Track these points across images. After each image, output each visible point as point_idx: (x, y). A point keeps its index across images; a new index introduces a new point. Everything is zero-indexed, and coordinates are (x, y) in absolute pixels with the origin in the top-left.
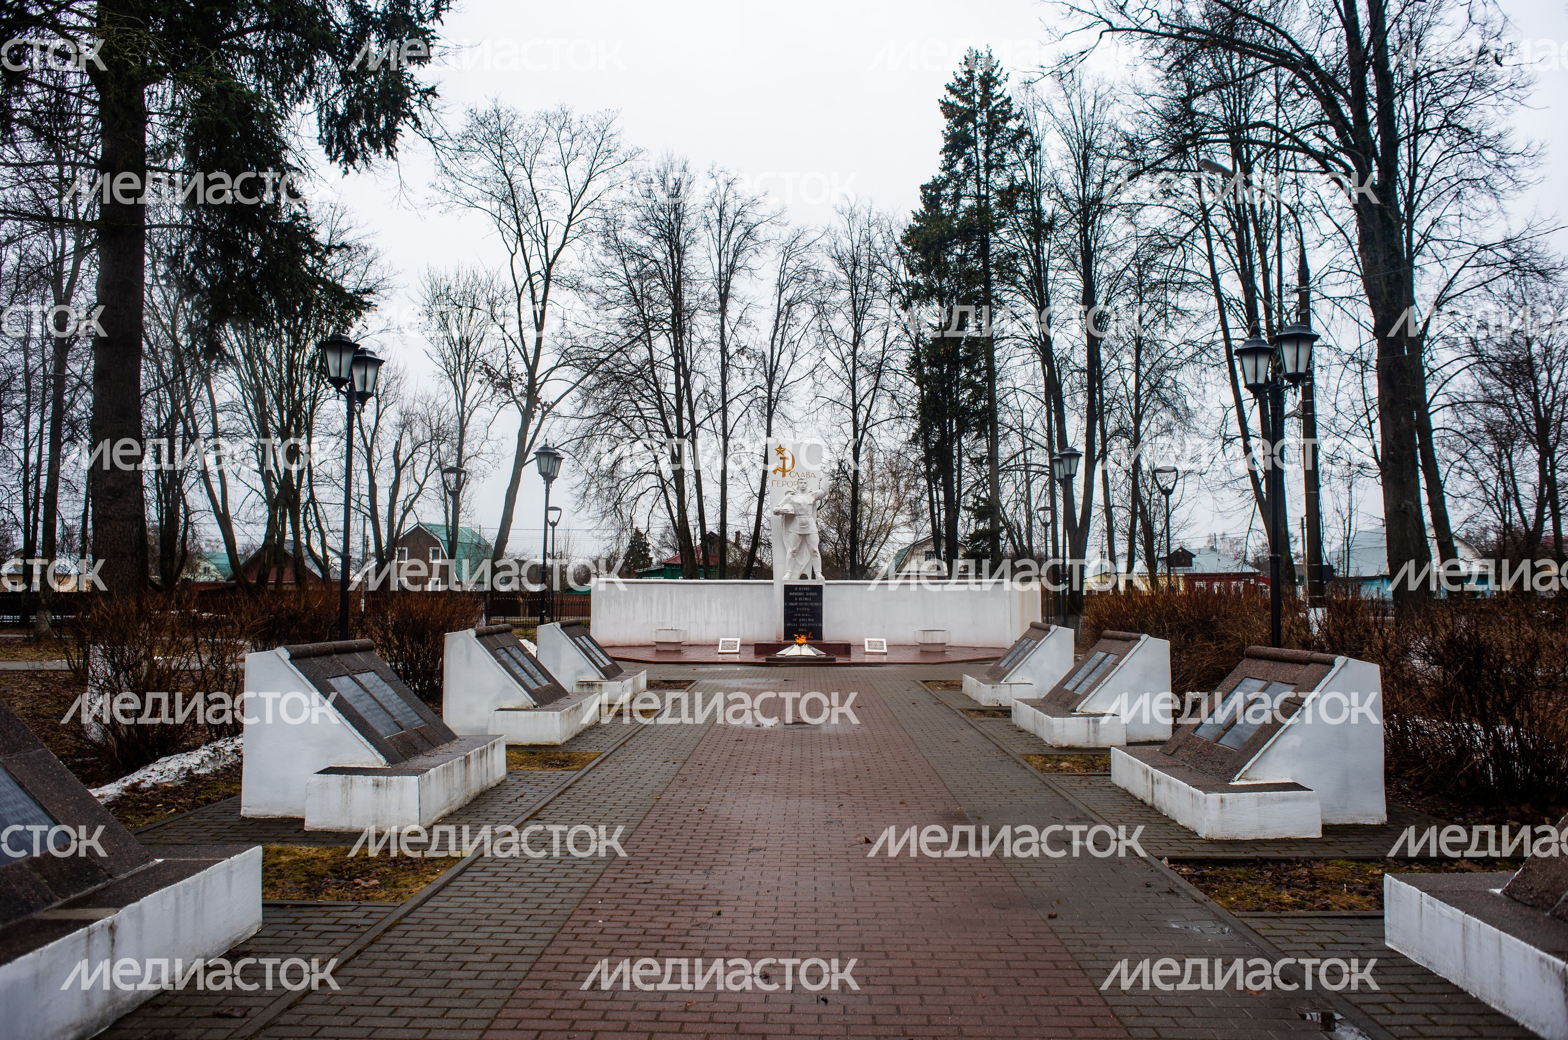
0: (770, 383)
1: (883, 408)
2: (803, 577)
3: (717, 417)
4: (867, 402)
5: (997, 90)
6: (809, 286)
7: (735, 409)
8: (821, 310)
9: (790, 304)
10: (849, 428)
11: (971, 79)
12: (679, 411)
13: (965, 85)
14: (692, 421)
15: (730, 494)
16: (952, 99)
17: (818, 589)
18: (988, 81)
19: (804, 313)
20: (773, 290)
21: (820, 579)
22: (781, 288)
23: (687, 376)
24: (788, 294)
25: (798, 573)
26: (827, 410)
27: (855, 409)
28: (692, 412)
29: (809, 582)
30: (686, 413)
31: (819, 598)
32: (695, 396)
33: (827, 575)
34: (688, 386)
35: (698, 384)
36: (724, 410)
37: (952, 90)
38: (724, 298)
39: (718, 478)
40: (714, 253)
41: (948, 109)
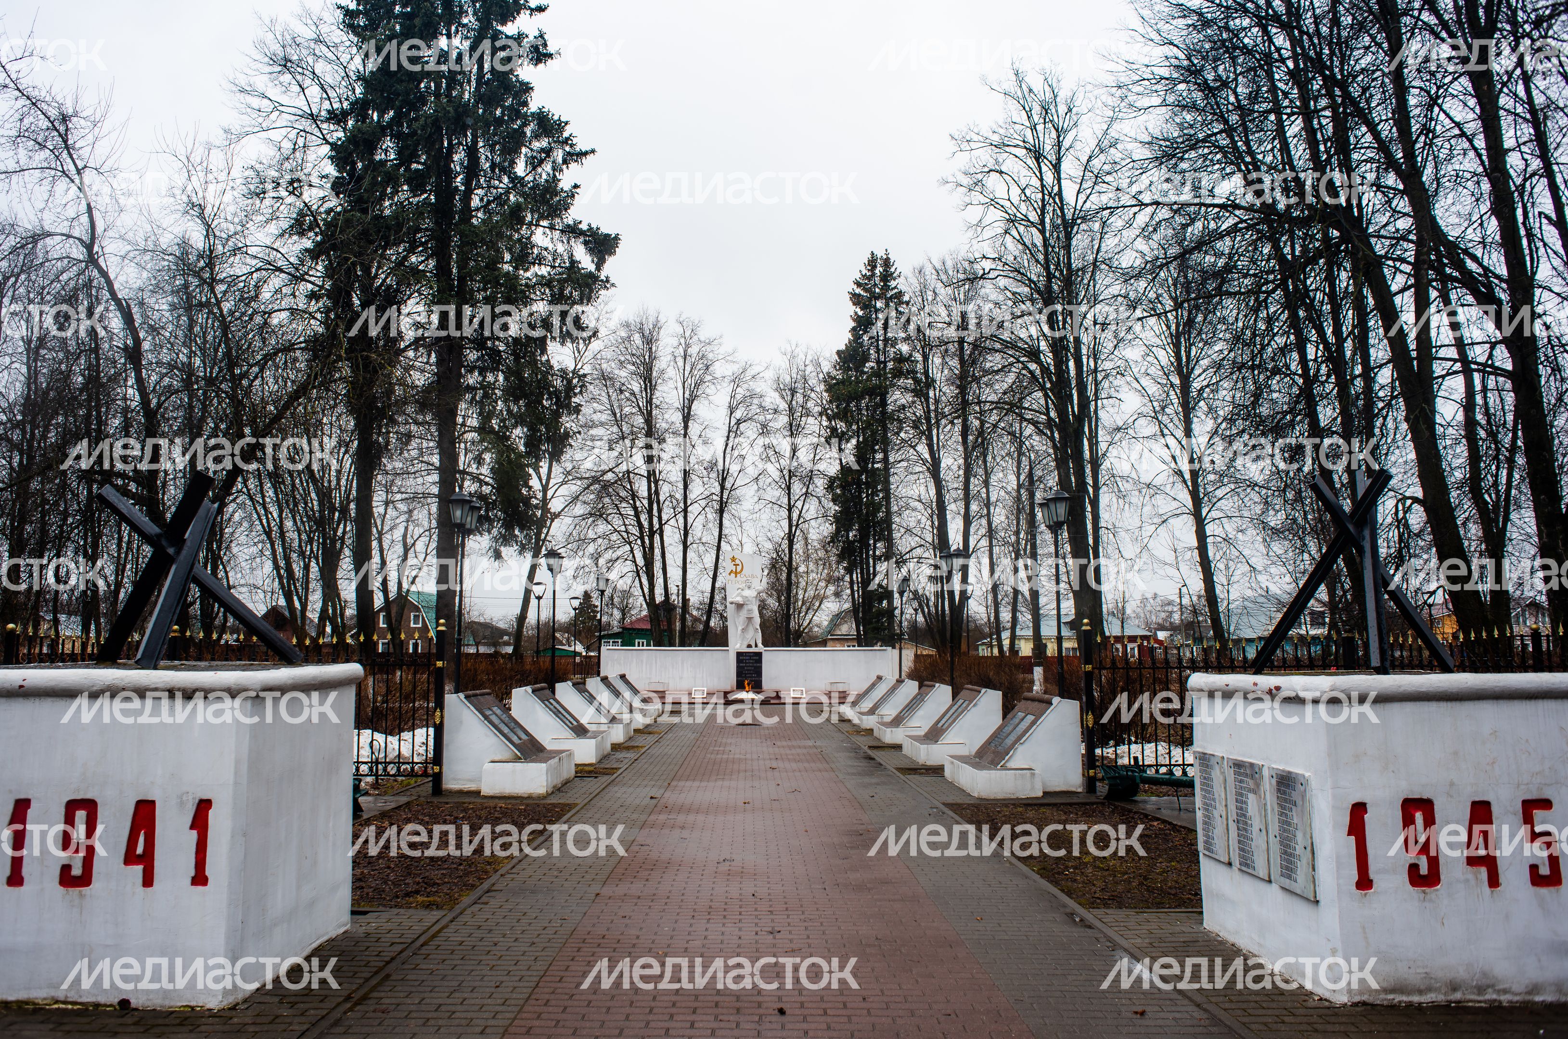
0: (723, 488)
1: (811, 509)
2: (749, 646)
3: (680, 518)
4: (799, 504)
5: (893, 284)
6: (755, 409)
7: (694, 510)
8: (765, 430)
9: (739, 422)
10: (785, 524)
11: (873, 275)
12: (650, 512)
13: (869, 278)
14: (660, 518)
15: (689, 576)
16: (858, 291)
17: (759, 655)
18: (887, 276)
19: (750, 430)
20: (725, 411)
21: (761, 648)
22: (732, 410)
23: (656, 482)
24: (738, 414)
25: (746, 643)
26: (768, 510)
27: (790, 510)
28: (660, 511)
29: (753, 650)
30: (655, 512)
31: (760, 661)
32: (662, 498)
33: (766, 644)
34: (657, 493)
35: (665, 490)
36: (685, 511)
37: (858, 284)
38: (686, 418)
39: (680, 563)
40: (680, 385)
41: (856, 299)
